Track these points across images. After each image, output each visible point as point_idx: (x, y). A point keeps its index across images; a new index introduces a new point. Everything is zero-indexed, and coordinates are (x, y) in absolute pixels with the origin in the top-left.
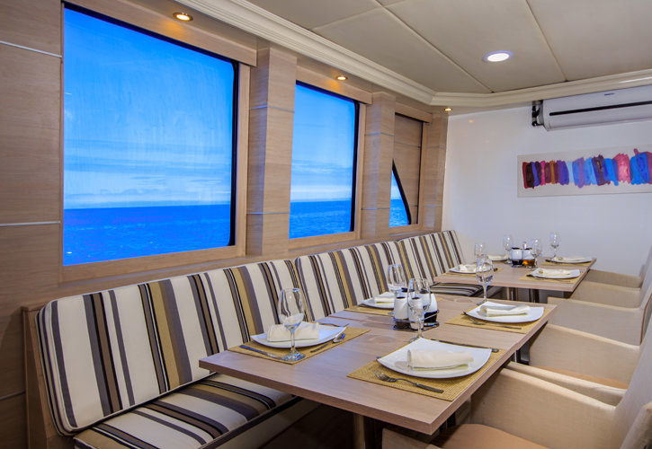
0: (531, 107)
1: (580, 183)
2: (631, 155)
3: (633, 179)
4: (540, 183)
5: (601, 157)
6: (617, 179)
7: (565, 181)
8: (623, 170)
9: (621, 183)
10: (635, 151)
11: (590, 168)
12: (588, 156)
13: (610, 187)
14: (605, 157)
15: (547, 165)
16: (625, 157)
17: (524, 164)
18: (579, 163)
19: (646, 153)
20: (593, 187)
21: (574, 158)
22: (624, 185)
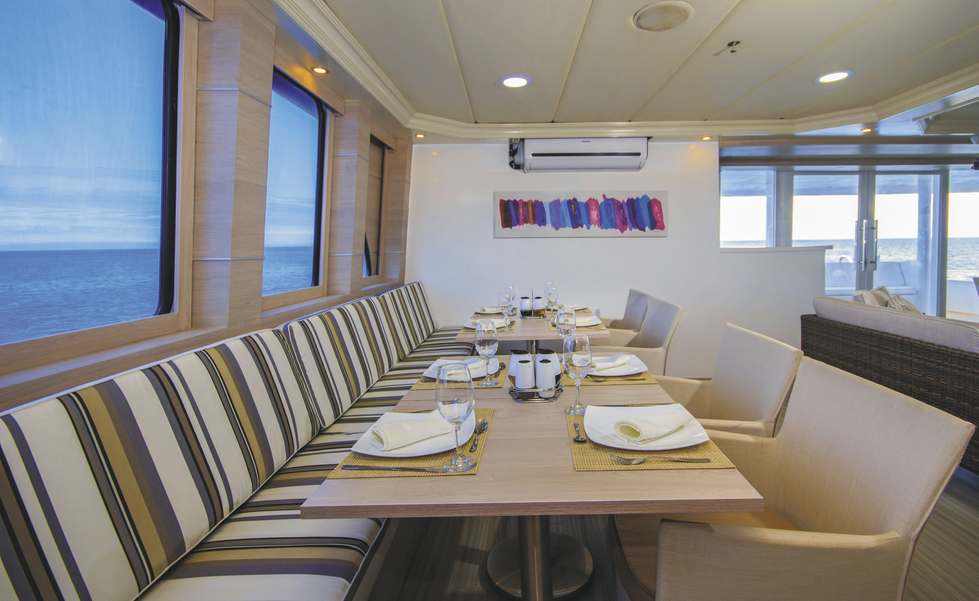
0: (507, 146)
1: (557, 225)
2: (601, 200)
3: (601, 223)
4: (518, 223)
5: (575, 200)
6: (589, 223)
7: (542, 222)
8: (594, 214)
9: (592, 226)
10: (604, 196)
11: (565, 209)
12: (564, 198)
13: (582, 231)
14: (579, 200)
15: (525, 204)
16: (596, 201)
17: (502, 201)
18: (556, 204)
19: (613, 200)
20: (568, 230)
21: (551, 199)
22: (595, 229)
